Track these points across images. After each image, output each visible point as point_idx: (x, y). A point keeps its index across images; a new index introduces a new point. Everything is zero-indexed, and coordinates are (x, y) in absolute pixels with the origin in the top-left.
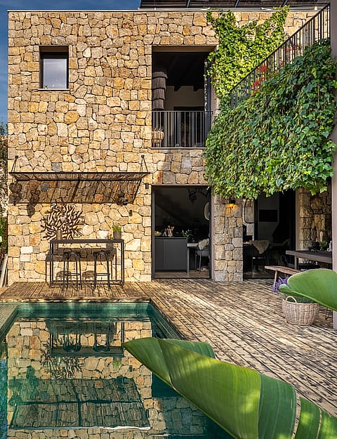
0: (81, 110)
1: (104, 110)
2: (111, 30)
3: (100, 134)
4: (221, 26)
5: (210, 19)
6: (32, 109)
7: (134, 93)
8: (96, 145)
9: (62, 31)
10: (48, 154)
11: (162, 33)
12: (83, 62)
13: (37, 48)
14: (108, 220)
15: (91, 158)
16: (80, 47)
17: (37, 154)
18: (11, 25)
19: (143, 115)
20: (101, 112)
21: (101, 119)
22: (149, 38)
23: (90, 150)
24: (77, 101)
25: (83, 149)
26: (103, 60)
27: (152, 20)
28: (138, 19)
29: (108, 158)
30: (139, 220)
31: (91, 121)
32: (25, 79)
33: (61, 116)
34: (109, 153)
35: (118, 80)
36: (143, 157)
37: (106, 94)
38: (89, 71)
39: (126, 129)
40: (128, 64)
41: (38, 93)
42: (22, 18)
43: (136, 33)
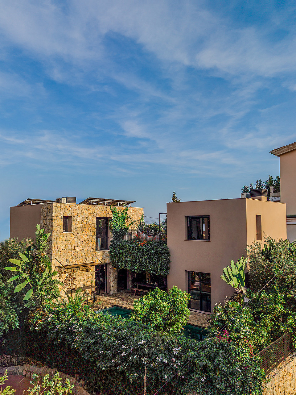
0: (76, 240)
1: (82, 239)
2: (85, 211)
3: (81, 248)
4: (114, 211)
5: (110, 208)
6: (61, 240)
7: (91, 233)
8: (80, 252)
9: (71, 211)
10: (66, 256)
11: (99, 213)
12: (76, 222)
13: (63, 217)
14: (83, 278)
15: (78, 257)
16: (76, 217)
17: (62, 256)
18: (54, 208)
19: (93, 240)
20: (82, 240)
21: (82, 242)
22: (95, 215)
23: (78, 254)
24: (75, 236)
25: (76, 253)
26: (82, 222)
27: (96, 209)
28: (92, 208)
29: (83, 256)
30: (92, 277)
31: (79, 243)
32: (59, 229)
33: (70, 242)
34: (84, 254)
35: (87, 229)
36: (93, 255)
37: (83, 234)
38: (78, 226)
39: (89, 246)
40: (89, 223)
41: (63, 234)
42: (58, 206)
43: (92, 213)
